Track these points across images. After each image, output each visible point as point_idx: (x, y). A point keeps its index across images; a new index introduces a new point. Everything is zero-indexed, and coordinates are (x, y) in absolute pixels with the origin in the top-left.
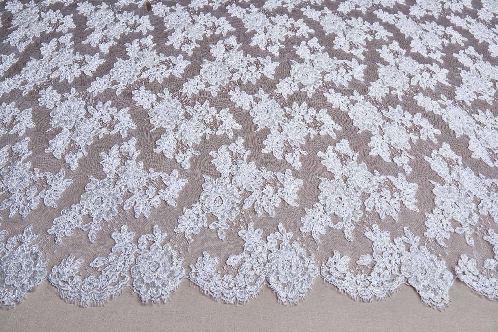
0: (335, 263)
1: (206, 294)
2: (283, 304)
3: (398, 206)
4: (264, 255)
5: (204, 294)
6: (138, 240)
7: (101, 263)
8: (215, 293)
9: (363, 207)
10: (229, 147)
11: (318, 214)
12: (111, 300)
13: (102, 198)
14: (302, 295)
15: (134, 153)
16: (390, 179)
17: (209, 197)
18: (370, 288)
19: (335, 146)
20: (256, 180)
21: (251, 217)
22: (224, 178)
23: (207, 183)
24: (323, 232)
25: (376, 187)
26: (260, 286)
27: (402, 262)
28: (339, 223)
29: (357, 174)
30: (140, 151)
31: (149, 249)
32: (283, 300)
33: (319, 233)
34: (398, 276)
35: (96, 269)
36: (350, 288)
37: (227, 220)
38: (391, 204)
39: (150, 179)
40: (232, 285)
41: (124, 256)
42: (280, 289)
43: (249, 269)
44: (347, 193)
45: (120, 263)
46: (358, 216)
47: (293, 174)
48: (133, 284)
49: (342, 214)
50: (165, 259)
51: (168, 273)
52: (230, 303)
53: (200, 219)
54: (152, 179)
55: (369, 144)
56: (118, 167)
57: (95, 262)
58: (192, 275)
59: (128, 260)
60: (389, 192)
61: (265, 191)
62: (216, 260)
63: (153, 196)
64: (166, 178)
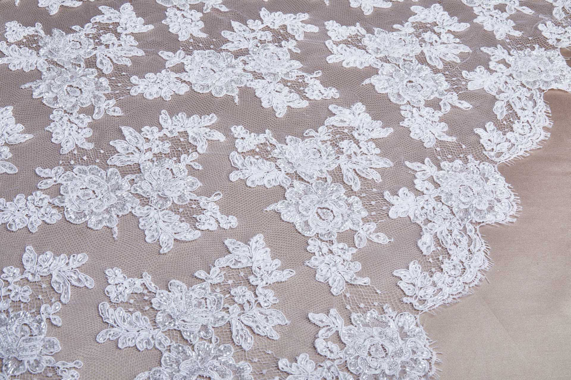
3: (452, 38)
6: (319, 354)
9: (435, 69)
11: (416, 116)
15: (143, 284)
16: (414, 21)
17: (310, 222)
19: (330, 37)
20: (322, 151)
21: (375, 190)
22: (291, 186)
23: (283, 212)
24: (444, 127)
26: (478, 235)
28: (441, 104)
30: (144, 273)
31: (346, 345)
33: (444, 132)
37: (362, 219)
40: (459, 266)
43: (449, 234)
44: (407, 71)
47: (342, 106)
49: (430, 94)
53: (339, 252)
56: (153, 322)
58: (419, 306)
63: (253, 296)
64: (232, 261)
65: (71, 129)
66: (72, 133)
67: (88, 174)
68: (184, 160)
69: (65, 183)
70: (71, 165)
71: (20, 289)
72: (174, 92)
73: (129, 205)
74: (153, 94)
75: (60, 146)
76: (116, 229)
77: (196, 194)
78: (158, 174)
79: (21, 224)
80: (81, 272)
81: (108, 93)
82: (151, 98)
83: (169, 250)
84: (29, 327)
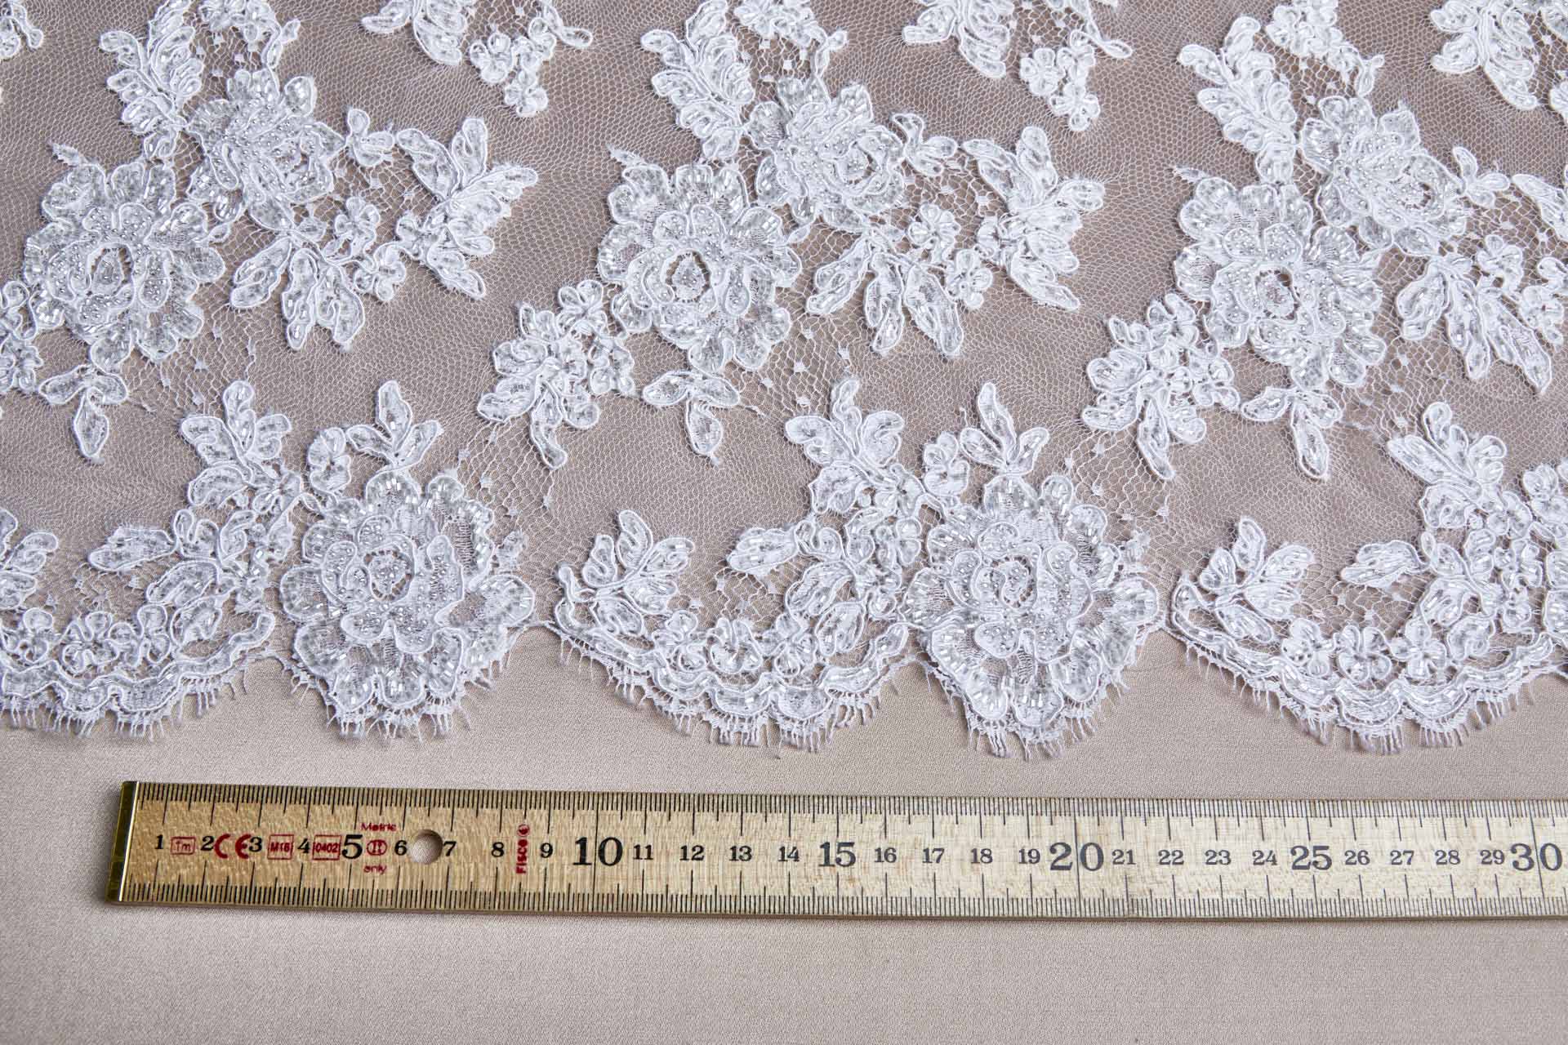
0: (1241, 575)
1: (632, 697)
2: (990, 752)
3: (1554, 320)
4: (908, 531)
5: (624, 702)
6: (306, 451)
7: (138, 554)
8: (678, 696)
9: (1390, 322)
10: (738, 12)
11: (1173, 346)
12: (195, 715)
13: (124, 252)
14: (1078, 713)
15: (267, 35)
16: (1526, 191)
17: (641, 256)
18: (1396, 689)
19: (1270, 19)
20: (875, 177)
21: (845, 354)
22: (717, 165)
23: (631, 185)
24: (1192, 431)
25: (1458, 228)
26: (887, 669)
27: (1551, 578)
28: (1269, 391)
29: (1367, 162)
30: (296, 24)
31: (361, 496)
32: (990, 731)
33: (1172, 438)
34: (1528, 641)
35: (120, 579)
36: (1304, 686)
37: (732, 365)
38: (1521, 312)
39: (352, 164)
40: (753, 663)
41: (247, 525)
42: (980, 685)
43: (833, 594)
44: (1318, 253)
45: (229, 556)
46: (1361, 362)
47: (1057, 155)
48: (292, 651)
49: (1286, 349)
50: (437, 540)
51: (452, 603)
52: (744, 740)
53: (601, 360)
54: (362, 161)
55: (1434, 15)
56: (195, 102)
57: (111, 546)
58: (568, 614)
59: (266, 541)
60: (1516, 252)
61: (917, 232)
62: (680, 550)
63: (368, 247)
64: (429, 158)
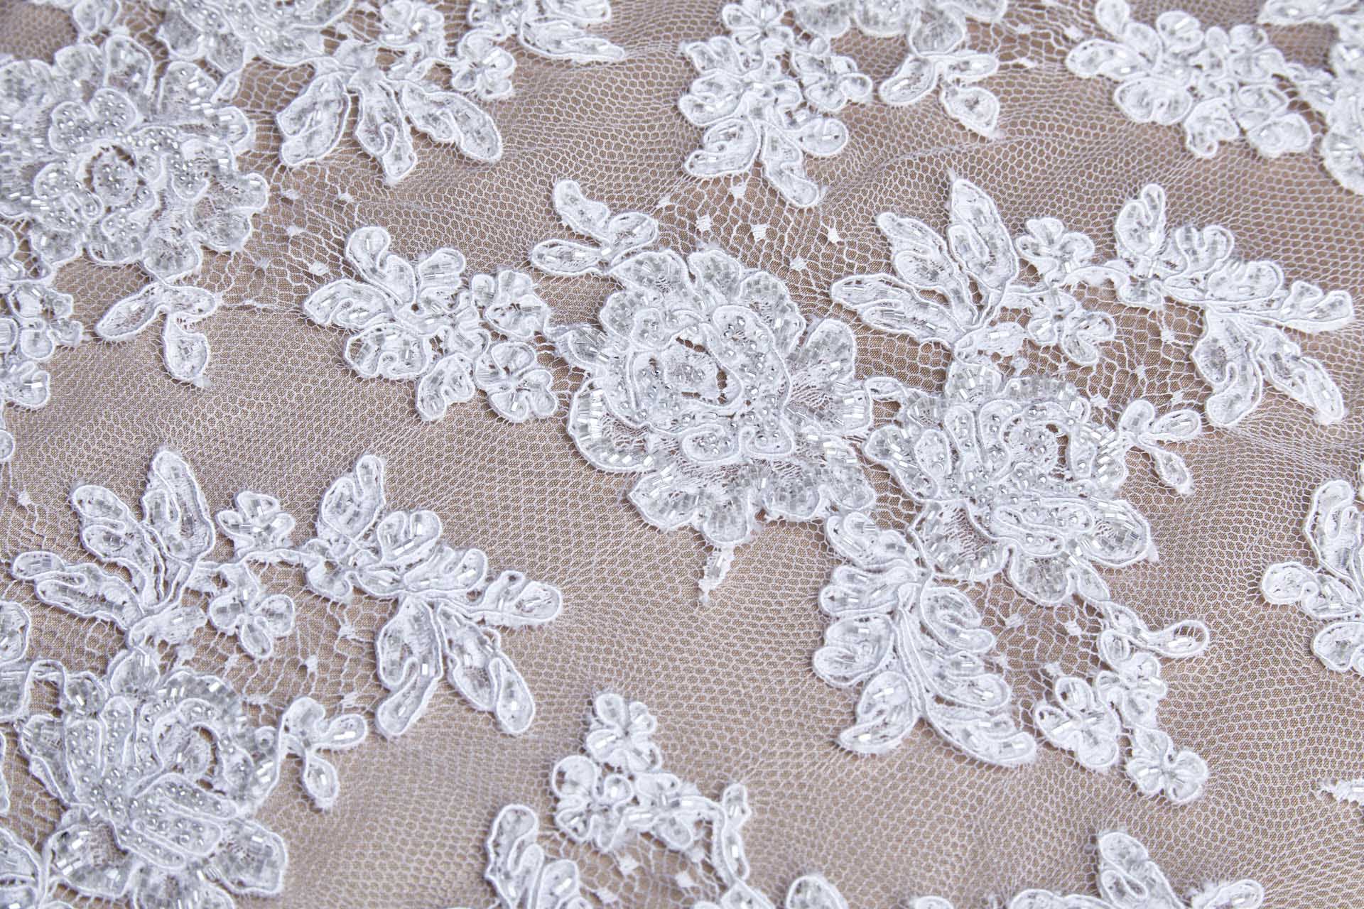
65: (774, 94)
66: (768, 111)
67: (737, 299)
68: (1136, 423)
69: (632, 286)
70: (693, 228)
71: (258, 597)
72: (1243, 132)
73: (826, 493)
74: (1156, 103)
75: (696, 139)
76: (724, 560)
77: (1112, 585)
78: (1003, 429)
79: (397, 364)
80: (507, 651)
81: (986, 19)
82: (1137, 115)
83: (876, 749)
84: (215, 749)
